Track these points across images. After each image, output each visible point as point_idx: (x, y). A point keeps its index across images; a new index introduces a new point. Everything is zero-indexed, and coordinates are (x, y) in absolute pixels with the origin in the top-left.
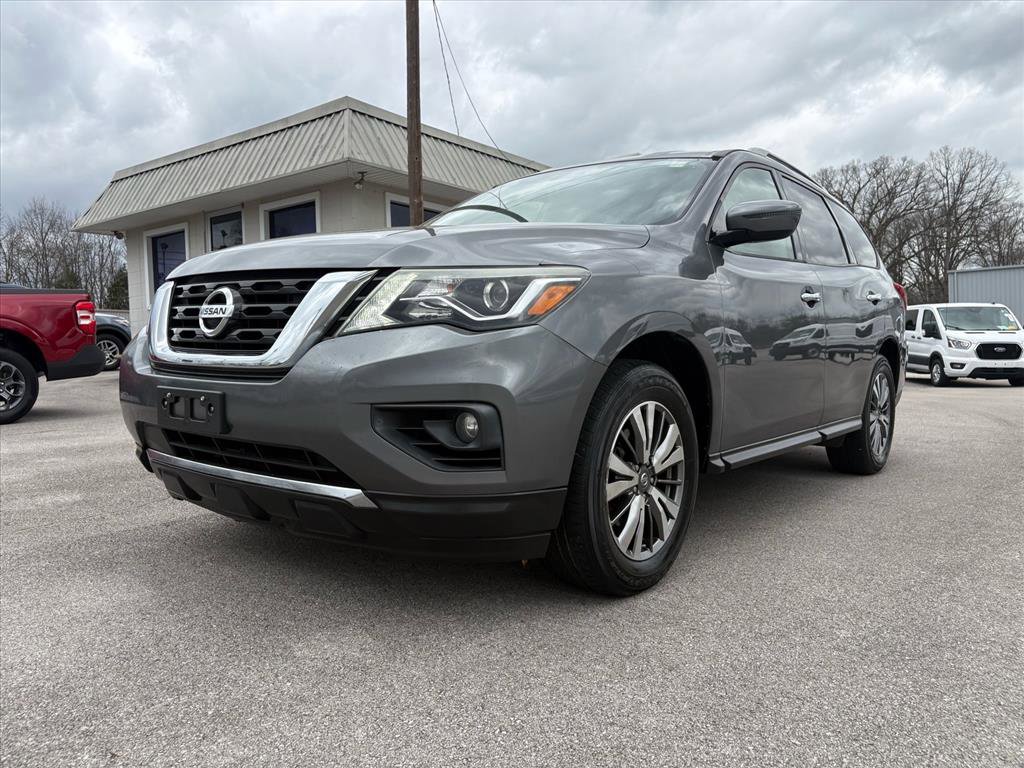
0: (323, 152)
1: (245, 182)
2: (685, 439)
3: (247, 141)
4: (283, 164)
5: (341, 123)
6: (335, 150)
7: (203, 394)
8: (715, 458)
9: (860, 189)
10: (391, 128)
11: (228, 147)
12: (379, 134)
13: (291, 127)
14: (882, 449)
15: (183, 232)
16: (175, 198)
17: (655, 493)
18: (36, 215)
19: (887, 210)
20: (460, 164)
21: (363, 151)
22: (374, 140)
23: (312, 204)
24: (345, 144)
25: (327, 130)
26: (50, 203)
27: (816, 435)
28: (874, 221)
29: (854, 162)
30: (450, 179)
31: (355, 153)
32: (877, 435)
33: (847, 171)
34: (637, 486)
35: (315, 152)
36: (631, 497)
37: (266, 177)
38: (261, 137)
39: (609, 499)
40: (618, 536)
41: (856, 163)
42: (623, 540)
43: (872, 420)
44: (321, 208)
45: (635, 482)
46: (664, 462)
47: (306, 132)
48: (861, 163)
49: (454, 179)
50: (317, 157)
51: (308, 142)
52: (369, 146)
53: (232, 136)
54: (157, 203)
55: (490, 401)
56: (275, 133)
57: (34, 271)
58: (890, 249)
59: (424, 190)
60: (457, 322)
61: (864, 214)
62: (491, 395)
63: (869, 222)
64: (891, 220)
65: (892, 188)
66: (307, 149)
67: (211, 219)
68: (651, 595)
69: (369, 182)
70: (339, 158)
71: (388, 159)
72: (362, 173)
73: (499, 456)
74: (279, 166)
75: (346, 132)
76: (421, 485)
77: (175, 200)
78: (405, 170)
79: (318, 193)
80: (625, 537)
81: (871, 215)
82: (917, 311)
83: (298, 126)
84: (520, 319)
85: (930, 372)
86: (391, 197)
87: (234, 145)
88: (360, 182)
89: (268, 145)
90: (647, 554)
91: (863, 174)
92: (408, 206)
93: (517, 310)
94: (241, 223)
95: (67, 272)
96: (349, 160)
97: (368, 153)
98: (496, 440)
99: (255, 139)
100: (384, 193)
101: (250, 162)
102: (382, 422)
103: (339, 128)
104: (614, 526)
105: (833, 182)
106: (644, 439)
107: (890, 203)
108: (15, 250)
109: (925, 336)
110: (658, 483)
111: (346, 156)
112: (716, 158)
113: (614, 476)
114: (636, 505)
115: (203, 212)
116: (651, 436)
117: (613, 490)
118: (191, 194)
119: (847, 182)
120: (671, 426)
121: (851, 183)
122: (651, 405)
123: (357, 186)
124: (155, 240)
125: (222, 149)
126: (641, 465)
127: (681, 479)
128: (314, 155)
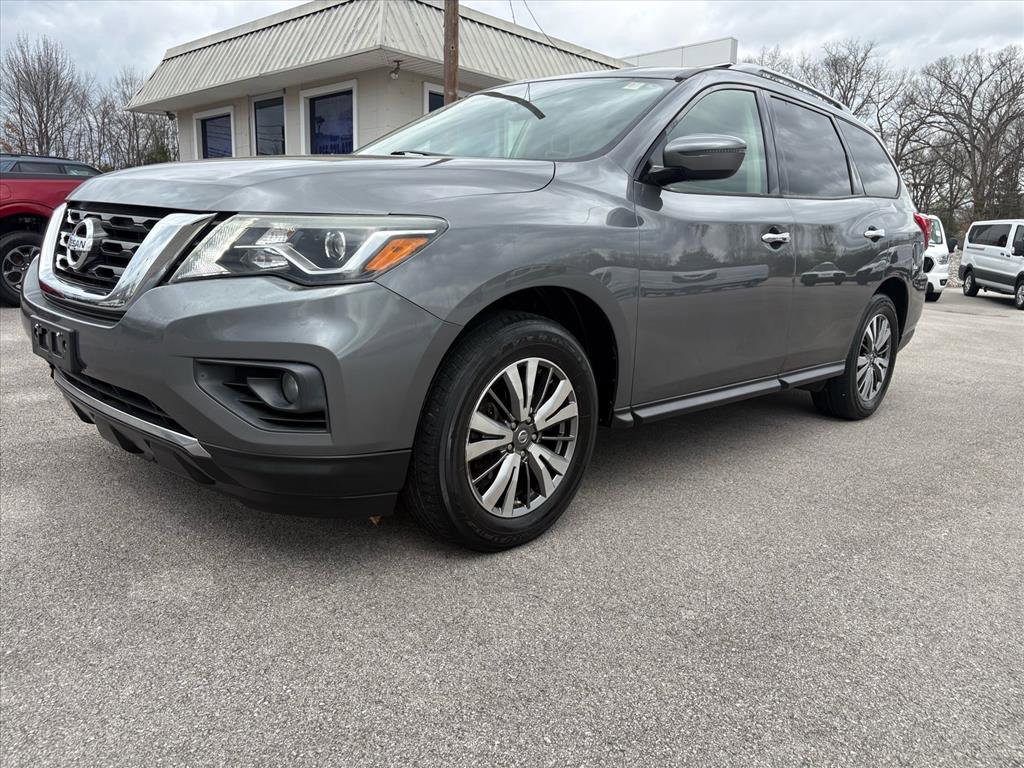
0: (357, 37)
1: (282, 67)
2: (580, 394)
3: (288, 22)
4: (319, 48)
5: (377, 6)
6: (369, 36)
7: (60, 330)
8: (624, 412)
9: (981, 83)
10: (430, 11)
11: (270, 27)
12: (417, 19)
13: (330, 8)
14: (873, 394)
15: (229, 116)
16: (218, 81)
17: (536, 450)
18: (127, 84)
19: (1010, 106)
20: (505, 53)
21: (397, 37)
22: (410, 25)
23: (349, 93)
24: (379, 29)
25: (363, 13)
26: (139, 73)
27: (776, 383)
28: (994, 118)
29: (977, 50)
30: (492, 68)
31: (389, 39)
32: (869, 379)
33: (969, 61)
34: (512, 443)
35: (350, 37)
36: (502, 455)
37: (303, 62)
38: (301, 17)
39: (469, 458)
40: (482, 494)
41: (979, 54)
42: (488, 499)
43: (860, 363)
44: (358, 98)
45: (508, 439)
46: (549, 418)
47: (344, 13)
48: (986, 53)
49: (497, 69)
50: (351, 44)
51: (344, 25)
52: (405, 33)
53: (274, 16)
54: (202, 85)
55: (312, 362)
56: (315, 13)
57: (126, 141)
58: (1008, 151)
59: (460, 78)
60: (291, 275)
61: (983, 111)
62: (315, 355)
63: (987, 119)
64: (1012, 118)
65: (1017, 83)
66: (343, 34)
67: (255, 104)
68: (523, 551)
69: (406, 72)
70: (371, 45)
71: (425, 46)
72: (398, 62)
73: (324, 418)
74: (314, 53)
75: (381, 15)
76: (244, 442)
77: (218, 83)
78: (442, 58)
79: (355, 80)
80: (493, 494)
81: (991, 111)
82: (1010, 226)
83: (336, 7)
84: (353, 276)
85: (1015, 293)
86: (430, 87)
87: (276, 25)
88: (396, 70)
89: (307, 27)
90: (523, 511)
91: (986, 68)
92: (443, 96)
93: (353, 265)
94: (283, 108)
95: (158, 146)
96: (381, 48)
97: (403, 40)
98: (320, 403)
99: (295, 20)
100: (423, 83)
101: (289, 45)
102: (206, 376)
103: (375, 12)
104: (477, 485)
105: (952, 73)
106: (521, 396)
107: (1013, 99)
108: (106, 120)
109: (1015, 254)
110: (541, 439)
111: (379, 43)
112: (679, 79)
113: (478, 436)
114: (510, 463)
115: (248, 96)
116: (530, 393)
117: (474, 451)
118: (232, 78)
119: (968, 73)
120: (562, 382)
121: (971, 74)
122: (533, 364)
123: (393, 75)
124: (204, 123)
125: (264, 29)
126: (518, 422)
127: (574, 435)
128: (348, 41)
